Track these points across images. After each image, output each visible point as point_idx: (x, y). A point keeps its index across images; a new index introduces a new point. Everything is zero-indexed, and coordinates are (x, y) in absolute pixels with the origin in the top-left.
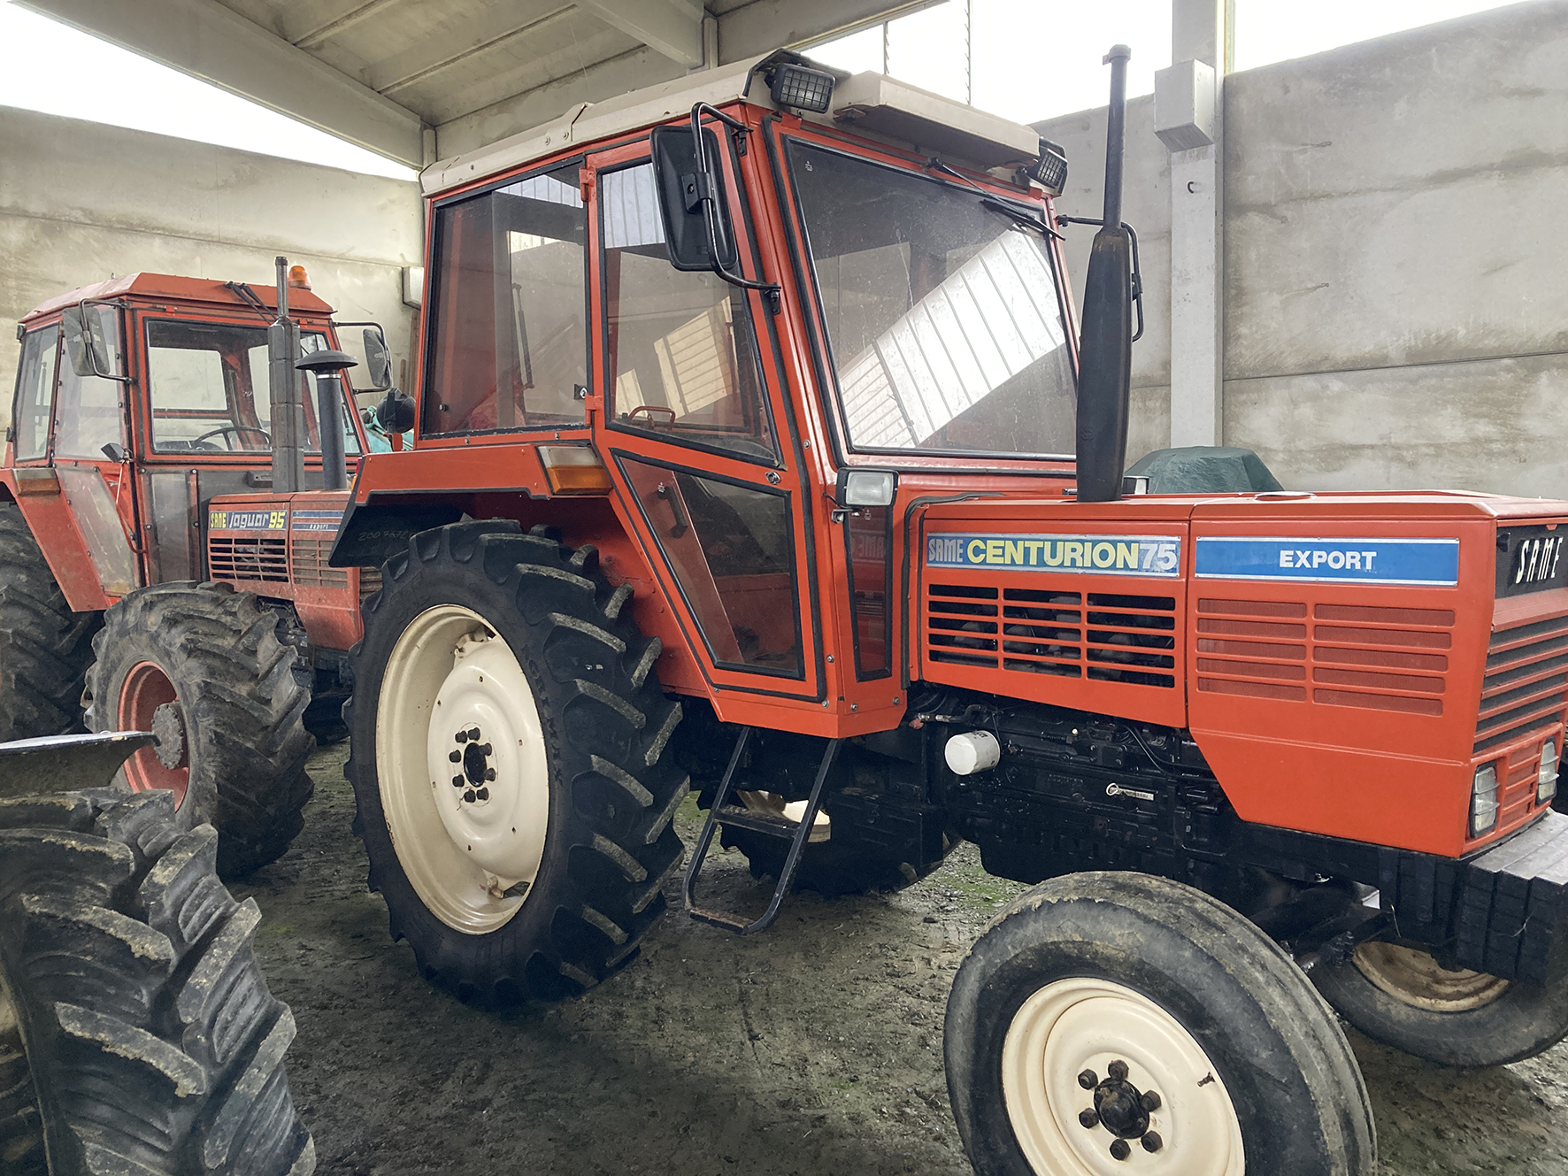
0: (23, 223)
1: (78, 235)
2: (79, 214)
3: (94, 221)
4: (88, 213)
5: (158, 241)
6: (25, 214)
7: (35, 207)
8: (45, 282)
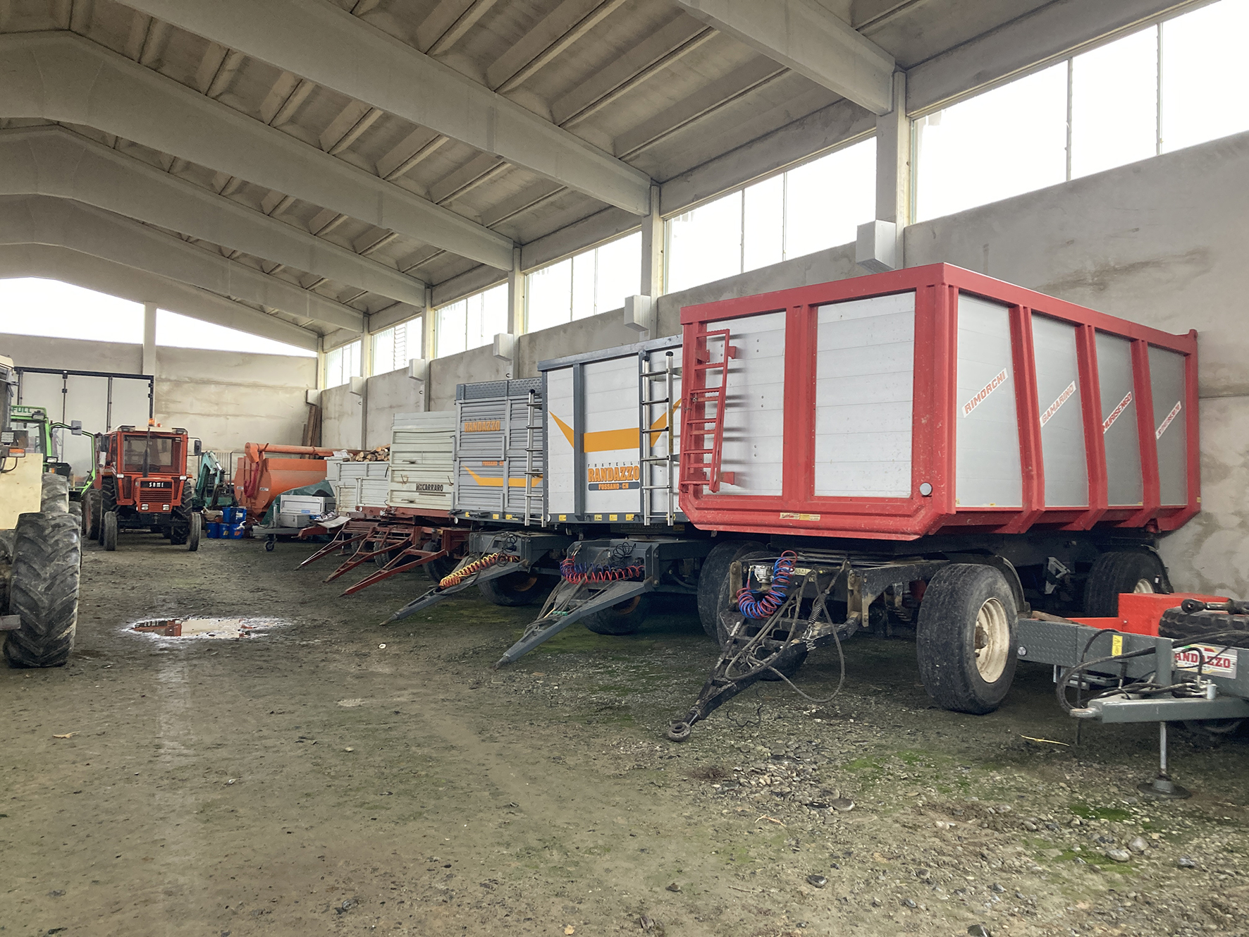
0: (168, 383)
1: (186, 386)
2: (187, 380)
3: (192, 381)
4: (190, 378)
5: (213, 386)
6: (169, 380)
7: (173, 378)
8: (174, 402)
